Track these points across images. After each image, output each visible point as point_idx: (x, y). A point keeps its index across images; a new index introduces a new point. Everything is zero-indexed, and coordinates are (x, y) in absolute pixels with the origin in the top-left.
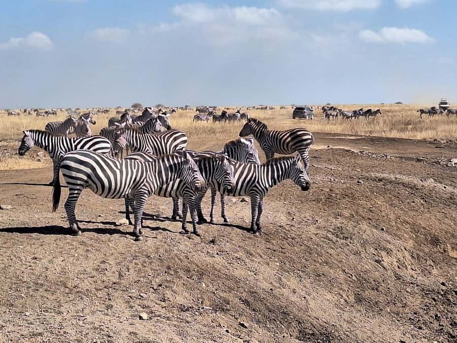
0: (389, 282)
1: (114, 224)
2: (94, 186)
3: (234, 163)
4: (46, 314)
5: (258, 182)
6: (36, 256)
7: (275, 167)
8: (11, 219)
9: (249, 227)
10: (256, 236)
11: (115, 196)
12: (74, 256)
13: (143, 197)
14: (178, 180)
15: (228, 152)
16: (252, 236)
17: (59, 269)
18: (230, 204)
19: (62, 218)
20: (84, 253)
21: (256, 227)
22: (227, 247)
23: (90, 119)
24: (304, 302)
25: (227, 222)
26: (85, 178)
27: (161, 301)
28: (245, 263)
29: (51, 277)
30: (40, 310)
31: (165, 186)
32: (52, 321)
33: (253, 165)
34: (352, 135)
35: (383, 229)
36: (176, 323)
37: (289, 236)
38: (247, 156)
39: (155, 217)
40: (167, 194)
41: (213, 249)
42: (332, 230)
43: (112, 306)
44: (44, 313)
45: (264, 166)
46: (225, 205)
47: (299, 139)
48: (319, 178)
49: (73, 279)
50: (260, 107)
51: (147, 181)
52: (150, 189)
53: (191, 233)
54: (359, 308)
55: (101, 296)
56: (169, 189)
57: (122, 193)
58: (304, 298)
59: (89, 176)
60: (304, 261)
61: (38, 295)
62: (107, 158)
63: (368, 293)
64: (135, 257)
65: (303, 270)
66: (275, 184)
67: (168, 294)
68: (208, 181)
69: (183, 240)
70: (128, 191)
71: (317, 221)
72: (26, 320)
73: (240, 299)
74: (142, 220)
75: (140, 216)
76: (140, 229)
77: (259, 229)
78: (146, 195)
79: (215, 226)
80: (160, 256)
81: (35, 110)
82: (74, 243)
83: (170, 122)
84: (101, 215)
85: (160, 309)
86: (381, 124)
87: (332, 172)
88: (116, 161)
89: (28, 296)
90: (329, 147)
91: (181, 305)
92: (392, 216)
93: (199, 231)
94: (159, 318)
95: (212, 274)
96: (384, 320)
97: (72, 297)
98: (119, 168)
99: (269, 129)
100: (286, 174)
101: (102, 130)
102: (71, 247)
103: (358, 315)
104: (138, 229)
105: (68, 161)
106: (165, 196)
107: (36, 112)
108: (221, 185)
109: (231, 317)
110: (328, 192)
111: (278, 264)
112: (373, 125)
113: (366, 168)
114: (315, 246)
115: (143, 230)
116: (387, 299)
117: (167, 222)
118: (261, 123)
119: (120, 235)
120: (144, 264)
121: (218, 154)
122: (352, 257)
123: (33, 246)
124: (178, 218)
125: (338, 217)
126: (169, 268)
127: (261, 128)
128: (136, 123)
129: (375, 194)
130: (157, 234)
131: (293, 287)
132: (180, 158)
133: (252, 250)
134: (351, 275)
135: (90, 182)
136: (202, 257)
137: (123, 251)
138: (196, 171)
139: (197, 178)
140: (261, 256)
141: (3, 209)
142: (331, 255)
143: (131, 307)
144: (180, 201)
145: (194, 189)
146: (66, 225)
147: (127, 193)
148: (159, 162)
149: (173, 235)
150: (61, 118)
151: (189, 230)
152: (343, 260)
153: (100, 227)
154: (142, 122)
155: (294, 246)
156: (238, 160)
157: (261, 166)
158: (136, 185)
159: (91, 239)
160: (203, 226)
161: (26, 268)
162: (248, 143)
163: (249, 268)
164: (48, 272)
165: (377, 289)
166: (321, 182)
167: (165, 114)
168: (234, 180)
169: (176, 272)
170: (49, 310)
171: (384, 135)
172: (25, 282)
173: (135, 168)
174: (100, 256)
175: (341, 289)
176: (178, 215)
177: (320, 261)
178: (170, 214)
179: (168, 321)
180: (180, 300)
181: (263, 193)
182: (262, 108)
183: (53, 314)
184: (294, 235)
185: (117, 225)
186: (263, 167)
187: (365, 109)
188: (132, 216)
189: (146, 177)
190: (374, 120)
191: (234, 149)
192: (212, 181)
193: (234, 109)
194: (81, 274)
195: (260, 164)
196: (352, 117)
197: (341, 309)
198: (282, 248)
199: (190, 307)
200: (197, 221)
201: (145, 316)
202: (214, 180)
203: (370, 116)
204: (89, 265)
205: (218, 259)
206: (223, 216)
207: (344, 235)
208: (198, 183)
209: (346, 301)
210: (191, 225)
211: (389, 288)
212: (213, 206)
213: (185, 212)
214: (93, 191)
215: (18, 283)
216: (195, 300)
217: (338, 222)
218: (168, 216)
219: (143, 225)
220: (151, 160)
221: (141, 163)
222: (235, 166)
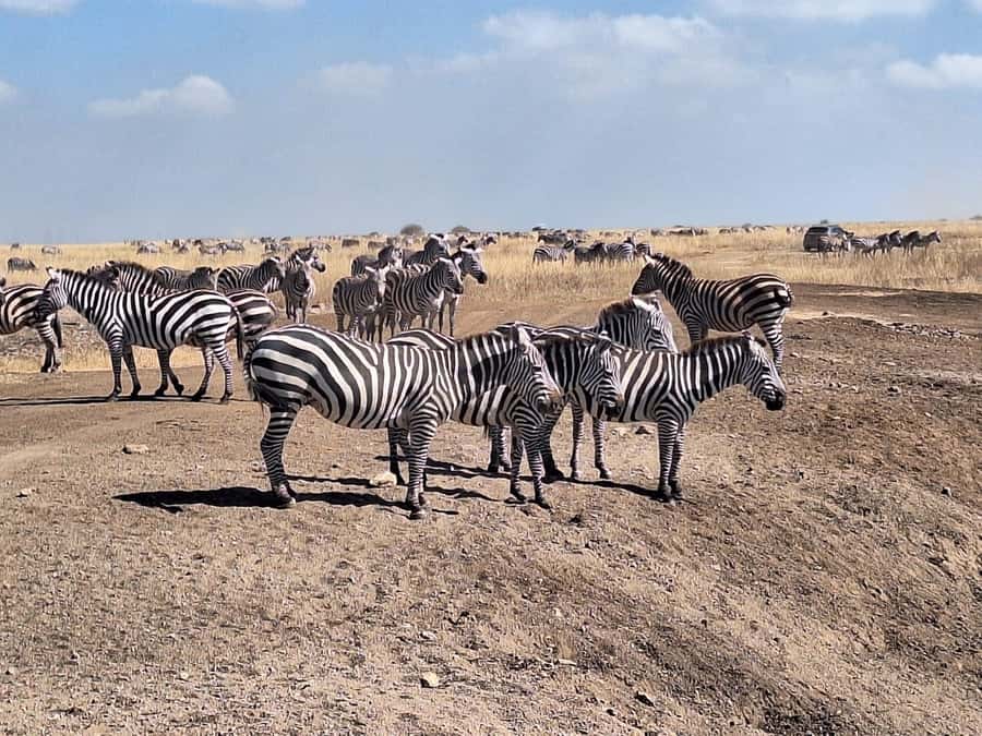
0: (960, 605)
1: (366, 483)
2: (324, 402)
3: (620, 352)
4: (224, 675)
5: (673, 392)
6: (200, 552)
7: (708, 358)
8: (148, 473)
9: (655, 488)
10: (671, 509)
11: (368, 423)
12: (281, 552)
13: (427, 426)
14: (502, 388)
15: (608, 328)
16: (661, 507)
17: (249, 581)
18: (613, 438)
19: (256, 471)
20: (302, 546)
21: (668, 488)
22: (609, 531)
23: (312, 260)
24: (775, 650)
25: (606, 477)
26: (304, 385)
27: (467, 647)
28: (645, 565)
29: (235, 597)
30: (211, 666)
31: (473, 402)
32: (235, 690)
33: (661, 354)
34: (877, 289)
35: (945, 492)
36: (499, 694)
37: (741, 507)
38: (649, 336)
39: (452, 469)
40: (479, 418)
41: (578, 536)
42: (833, 494)
43: (362, 660)
44: (219, 674)
45: (686, 357)
46: (602, 440)
47: (762, 298)
48: (805, 382)
49: (280, 602)
50: (678, 230)
51: (436, 392)
52: (442, 409)
53: (530, 501)
54: (895, 661)
55: (339, 637)
56: (483, 408)
57: (383, 417)
58: (776, 639)
59: (311, 381)
60: (773, 560)
61: (205, 635)
62: (351, 342)
63: (914, 630)
64: (412, 555)
65: (772, 580)
66: (710, 395)
67: (483, 631)
68: (566, 390)
69: (512, 518)
70: (396, 413)
71: (801, 474)
72: (182, 689)
73: (636, 644)
74: (424, 473)
75: (421, 466)
76: (420, 494)
77: (676, 491)
78: (433, 422)
79: (581, 485)
80: (463, 551)
81: (197, 242)
82: (282, 525)
83: (483, 265)
84: (339, 464)
85: (466, 665)
86: (940, 264)
87: (834, 368)
88: (370, 349)
89: (185, 637)
90: (825, 314)
91: (511, 655)
92: (966, 464)
93: (547, 498)
94: (462, 684)
95: (575, 590)
96: (951, 688)
97: (277, 639)
98: (376, 363)
99: (697, 276)
100: (732, 374)
101: (338, 283)
102: (274, 533)
103: (894, 677)
104: (417, 495)
105: (267, 351)
106: (474, 423)
107: (199, 246)
108: (594, 400)
109: (618, 682)
110: (824, 412)
111: (718, 567)
112: (923, 266)
113: (908, 359)
114: (799, 529)
115: (427, 497)
116: (956, 643)
117: (479, 479)
118: (678, 264)
119: (378, 506)
120: (431, 569)
121: (584, 331)
122: (879, 551)
123: (194, 531)
124: (501, 469)
125: (847, 465)
126: (483, 577)
127: (679, 276)
128: (409, 267)
129: (929, 415)
130: (457, 505)
131: (750, 616)
132: (507, 340)
133: (662, 538)
134: (878, 590)
135: (315, 393)
136: (555, 552)
137: (383, 539)
138: (539, 369)
139: (542, 384)
140: (682, 552)
141: (130, 453)
142: (832, 546)
143: (404, 661)
144: (506, 434)
145: (535, 409)
146: (264, 486)
147: (393, 416)
148: (460, 350)
149: (491, 506)
150: (253, 258)
151: (526, 495)
152: (860, 559)
153: (335, 490)
154: (422, 266)
155: (752, 529)
156: (629, 345)
157: (679, 356)
158: (413, 399)
159: (317, 515)
160: (556, 487)
161: (180, 578)
162: (650, 308)
163: (655, 575)
164: (228, 587)
165: (933, 621)
166: (809, 391)
167: (472, 246)
168: (620, 388)
169: (498, 585)
170: (230, 667)
171: (945, 288)
172: (179, 607)
173: (409, 365)
174: (336, 553)
175: (856, 621)
176: (502, 463)
177: (810, 561)
178: (485, 461)
179: (482, 691)
180: (508, 645)
181: (684, 413)
182: (681, 232)
183: (238, 676)
184: (751, 505)
185: (373, 486)
186: (682, 359)
187: (905, 232)
188: (403, 466)
189: (433, 383)
190: (924, 254)
191: (621, 321)
192: (574, 392)
193: (620, 235)
194: (296, 590)
195: (677, 352)
196: (875, 248)
197: (855, 663)
198: (726, 533)
199: (530, 661)
200: (543, 475)
201: (433, 679)
202: (579, 389)
203: (915, 248)
204: (313, 570)
205: (589, 556)
206: (599, 465)
207: (861, 504)
208: (544, 395)
209: (866, 646)
210: (530, 485)
211: (960, 619)
212: (575, 443)
213: (516, 457)
214: (322, 413)
215: (165, 610)
216: (539, 644)
217: (847, 477)
218: (480, 466)
219: (428, 484)
220: (444, 346)
221: (423, 352)
222: (622, 357)
